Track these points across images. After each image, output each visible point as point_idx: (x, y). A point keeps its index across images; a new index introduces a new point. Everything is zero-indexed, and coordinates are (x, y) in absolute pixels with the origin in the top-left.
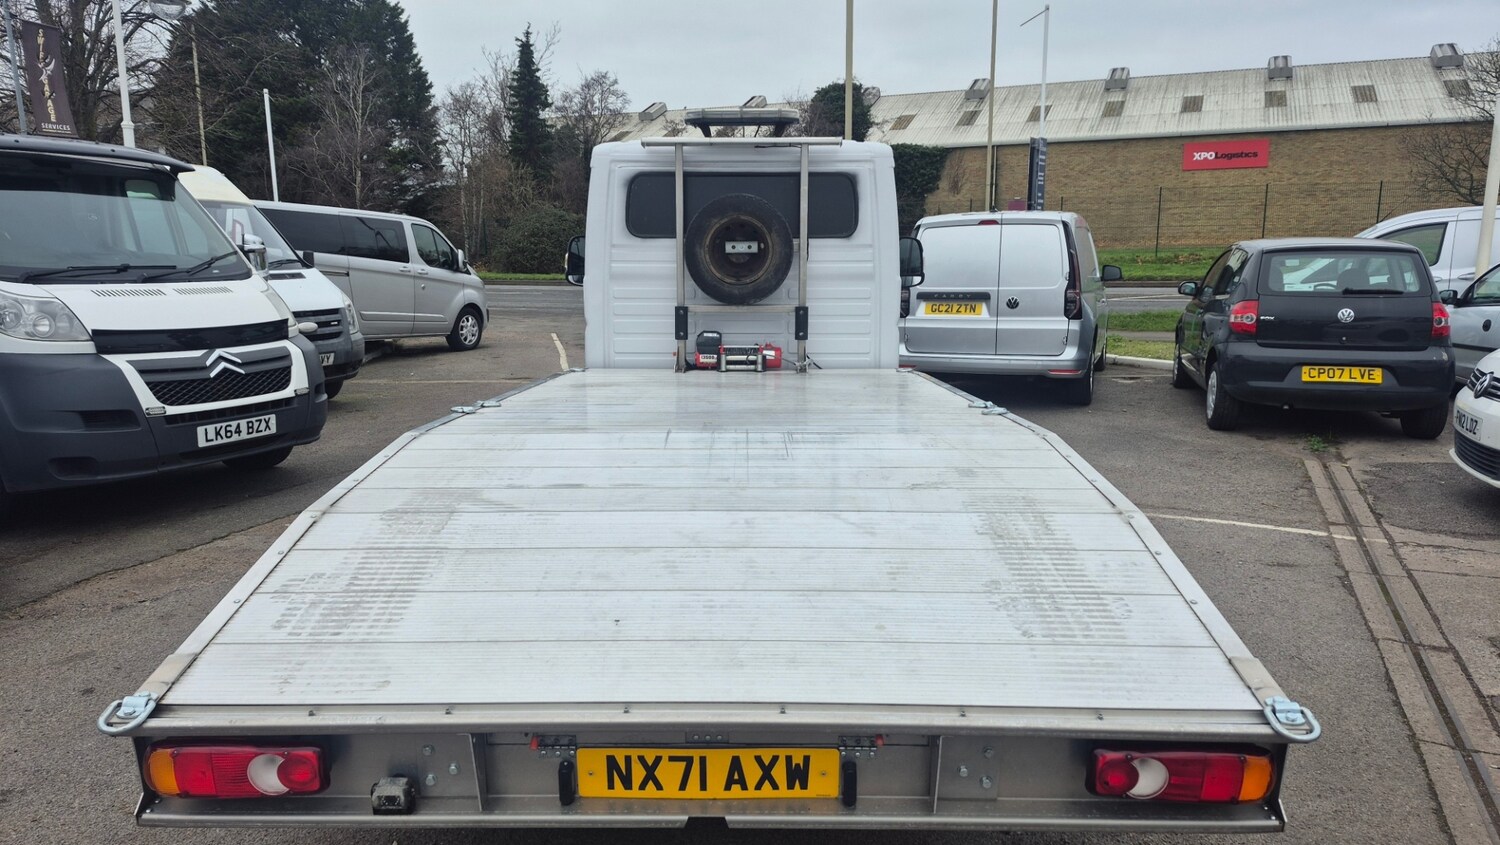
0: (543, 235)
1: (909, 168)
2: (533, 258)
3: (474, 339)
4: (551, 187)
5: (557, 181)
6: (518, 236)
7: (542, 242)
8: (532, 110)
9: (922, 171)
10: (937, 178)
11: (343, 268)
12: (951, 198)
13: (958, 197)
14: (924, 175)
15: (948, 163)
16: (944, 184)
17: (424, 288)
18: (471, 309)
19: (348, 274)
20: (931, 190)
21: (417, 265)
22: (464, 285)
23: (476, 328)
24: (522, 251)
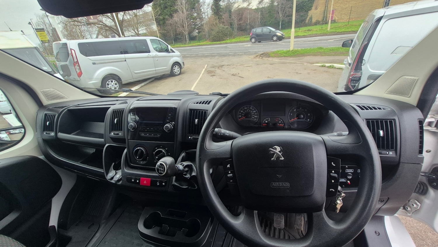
0: (219, 32)
1: (305, 4)
2: (218, 38)
3: (179, 72)
4: (222, 20)
5: (223, 19)
6: (215, 33)
7: (219, 34)
8: (217, 2)
9: (308, 5)
10: (312, 6)
11: (124, 59)
12: (315, 11)
13: (317, 11)
14: (309, 6)
15: (315, 2)
16: (313, 8)
17: (157, 60)
18: (176, 63)
19: (126, 61)
20: (310, 10)
21: (153, 53)
22: (173, 57)
23: (179, 69)
24: (215, 36)
